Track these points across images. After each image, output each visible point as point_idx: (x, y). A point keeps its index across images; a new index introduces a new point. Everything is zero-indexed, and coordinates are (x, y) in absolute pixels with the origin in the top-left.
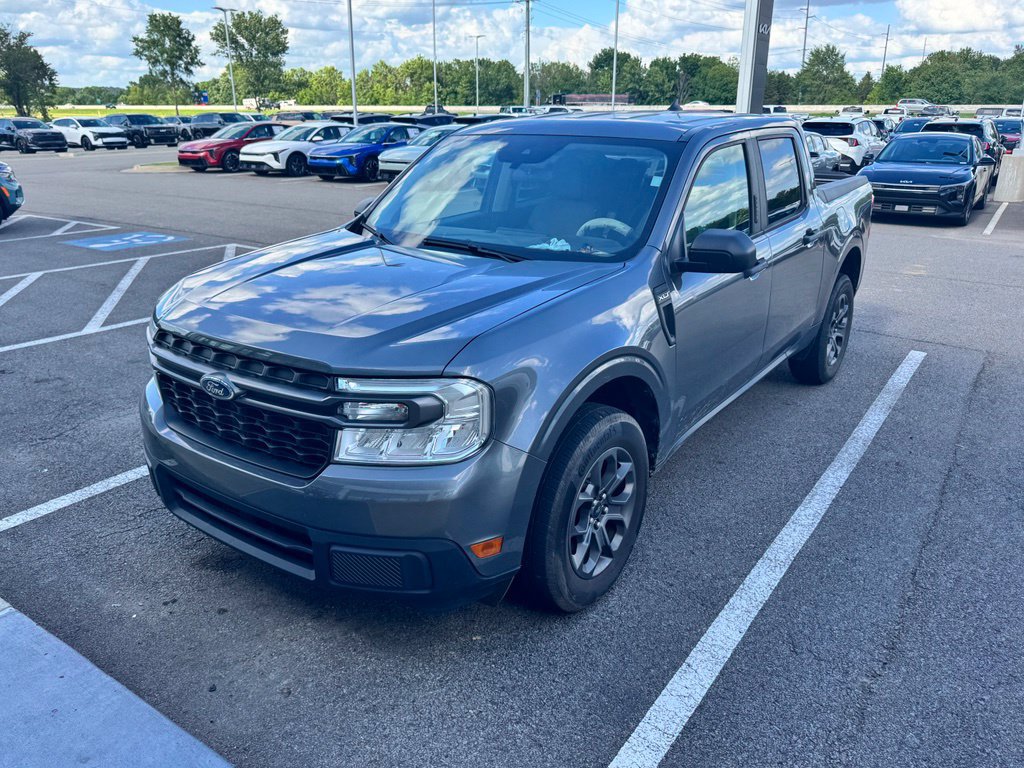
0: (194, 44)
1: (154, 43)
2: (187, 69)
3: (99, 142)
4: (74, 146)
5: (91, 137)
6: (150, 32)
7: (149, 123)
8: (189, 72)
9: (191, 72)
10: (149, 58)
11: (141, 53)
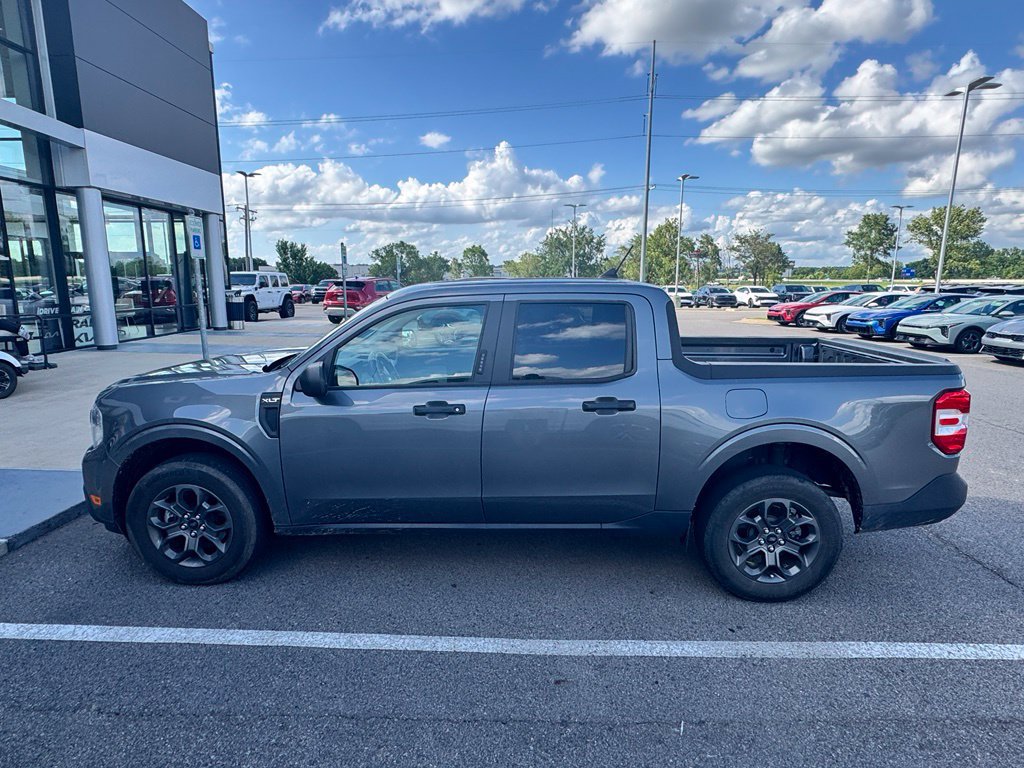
0: (896, 234)
1: (862, 235)
2: (885, 252)
3: (758, 303)
4: (745, 305)
5: (754, 299)
6: (861, 227)
7: (802, 291)
8: (886, 254)
9: (889, 254)
10: (855, 246)
11: (851, 243)
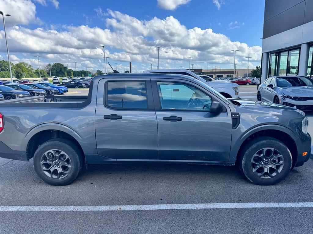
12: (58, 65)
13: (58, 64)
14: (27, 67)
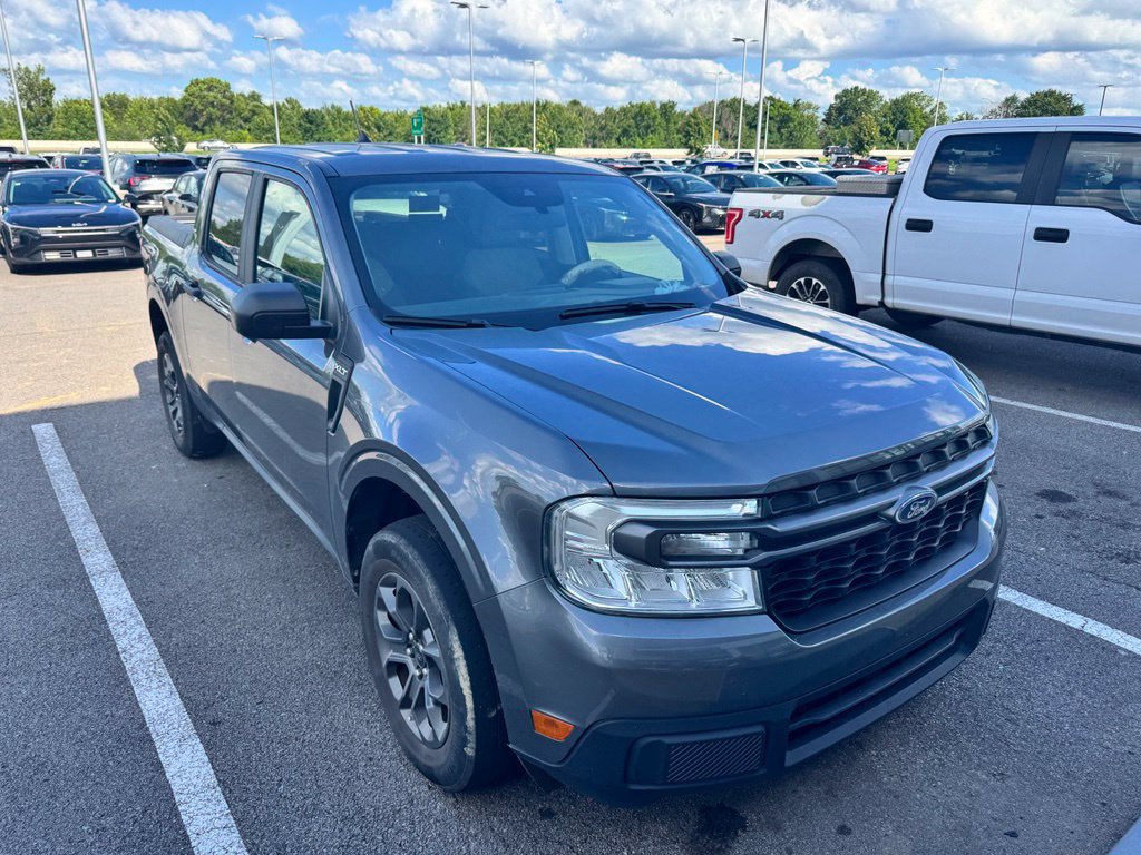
12: (1048, 99)
13: (1051, 94)
14: (928, 110)
